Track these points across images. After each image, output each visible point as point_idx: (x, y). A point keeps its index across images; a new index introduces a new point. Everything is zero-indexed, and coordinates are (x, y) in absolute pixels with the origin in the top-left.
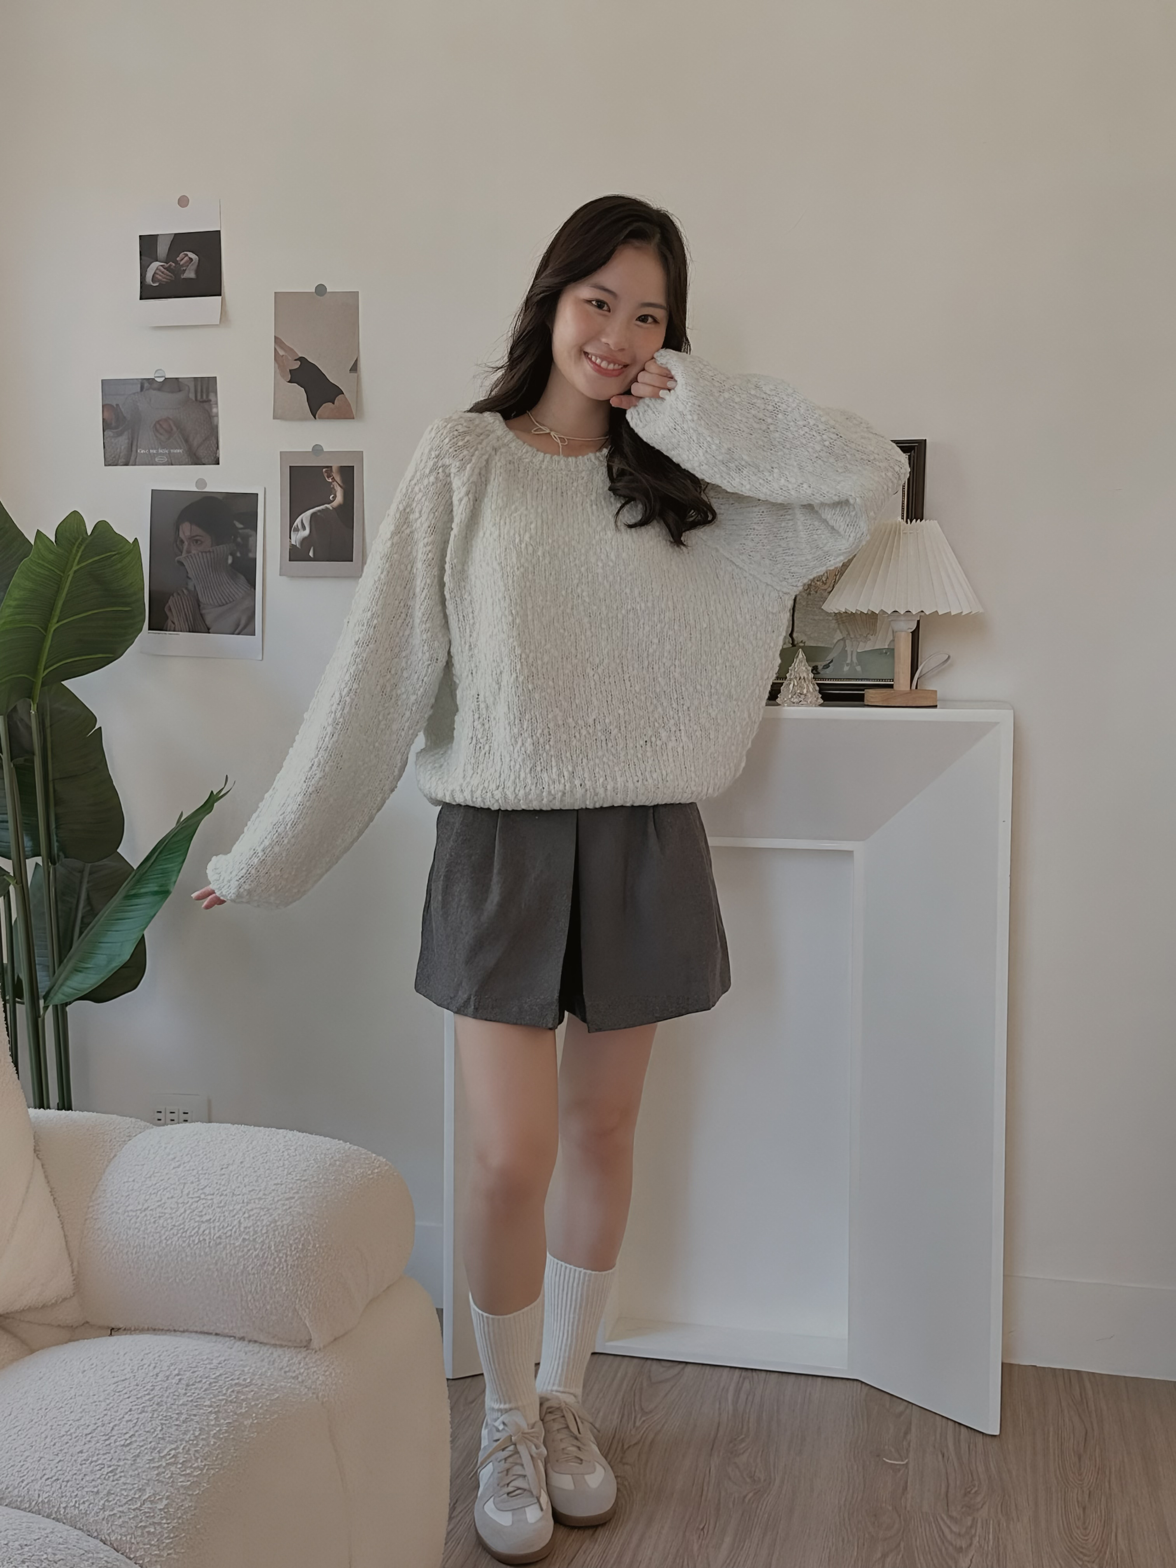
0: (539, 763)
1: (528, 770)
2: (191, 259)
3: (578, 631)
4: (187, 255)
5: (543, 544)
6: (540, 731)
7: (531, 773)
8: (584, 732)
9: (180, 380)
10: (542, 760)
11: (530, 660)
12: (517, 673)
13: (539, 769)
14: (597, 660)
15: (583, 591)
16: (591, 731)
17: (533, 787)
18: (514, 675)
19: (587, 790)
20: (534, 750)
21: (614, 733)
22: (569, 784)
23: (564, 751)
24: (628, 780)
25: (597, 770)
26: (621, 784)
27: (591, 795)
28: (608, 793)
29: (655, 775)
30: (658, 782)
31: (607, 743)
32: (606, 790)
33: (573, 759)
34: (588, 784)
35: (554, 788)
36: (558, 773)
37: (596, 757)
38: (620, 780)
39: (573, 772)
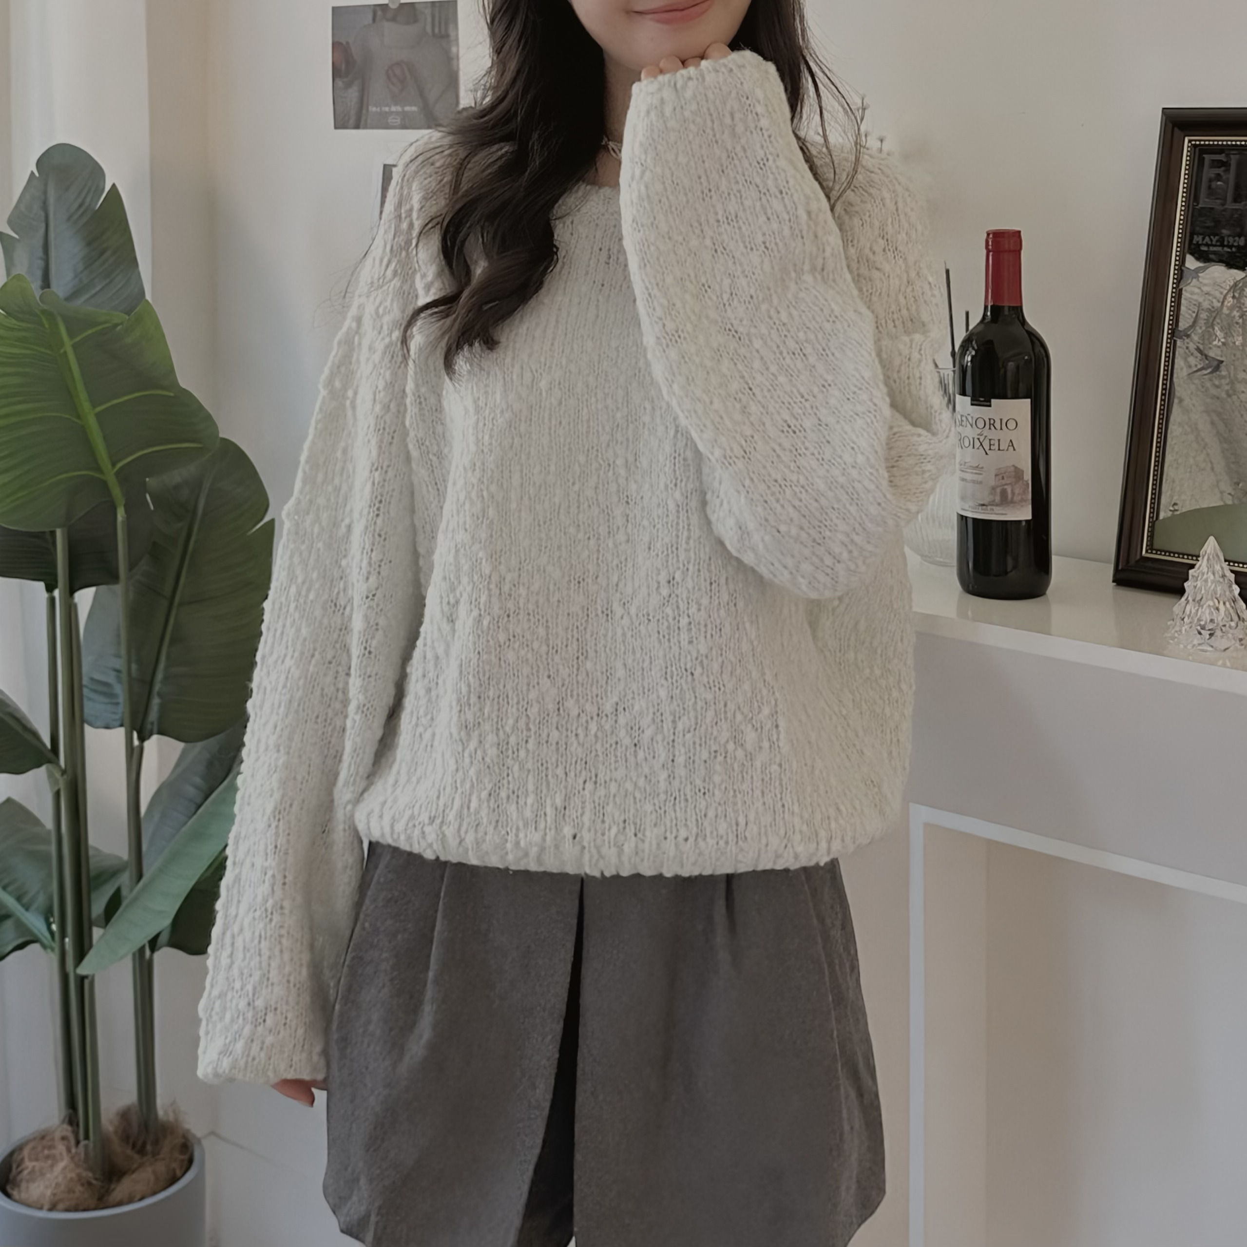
0: (505, 782)
1: (484, 795)
6: (511, 722)
7: (488, 801)
8: (593, 727)
10: (510, 778)
11: (506, 588)
12: (480, 610)
13: (503, 794)
14: (629, 590)
15: (616, 455)
16: (607, 727)
17: (491, 829)
18: (475, 613)
19: (584, 848)
20: (498, 756)
21: (648, 733)
22: (553, 832)
23: (552, 764)
24: (668, 834)
25: (609, 809)
26: (651, 843)
27: (591, 857)
28: (625, 859)
29: (723, 827)
30: (727, 843)
31: (635, 751)
32: (620, 852)
33: (568, 779)
34: (586, 837)
35: (526, 836)
36: (536, 806)
37: (611, 780)
38: (651, 834)
39: (565, 808)
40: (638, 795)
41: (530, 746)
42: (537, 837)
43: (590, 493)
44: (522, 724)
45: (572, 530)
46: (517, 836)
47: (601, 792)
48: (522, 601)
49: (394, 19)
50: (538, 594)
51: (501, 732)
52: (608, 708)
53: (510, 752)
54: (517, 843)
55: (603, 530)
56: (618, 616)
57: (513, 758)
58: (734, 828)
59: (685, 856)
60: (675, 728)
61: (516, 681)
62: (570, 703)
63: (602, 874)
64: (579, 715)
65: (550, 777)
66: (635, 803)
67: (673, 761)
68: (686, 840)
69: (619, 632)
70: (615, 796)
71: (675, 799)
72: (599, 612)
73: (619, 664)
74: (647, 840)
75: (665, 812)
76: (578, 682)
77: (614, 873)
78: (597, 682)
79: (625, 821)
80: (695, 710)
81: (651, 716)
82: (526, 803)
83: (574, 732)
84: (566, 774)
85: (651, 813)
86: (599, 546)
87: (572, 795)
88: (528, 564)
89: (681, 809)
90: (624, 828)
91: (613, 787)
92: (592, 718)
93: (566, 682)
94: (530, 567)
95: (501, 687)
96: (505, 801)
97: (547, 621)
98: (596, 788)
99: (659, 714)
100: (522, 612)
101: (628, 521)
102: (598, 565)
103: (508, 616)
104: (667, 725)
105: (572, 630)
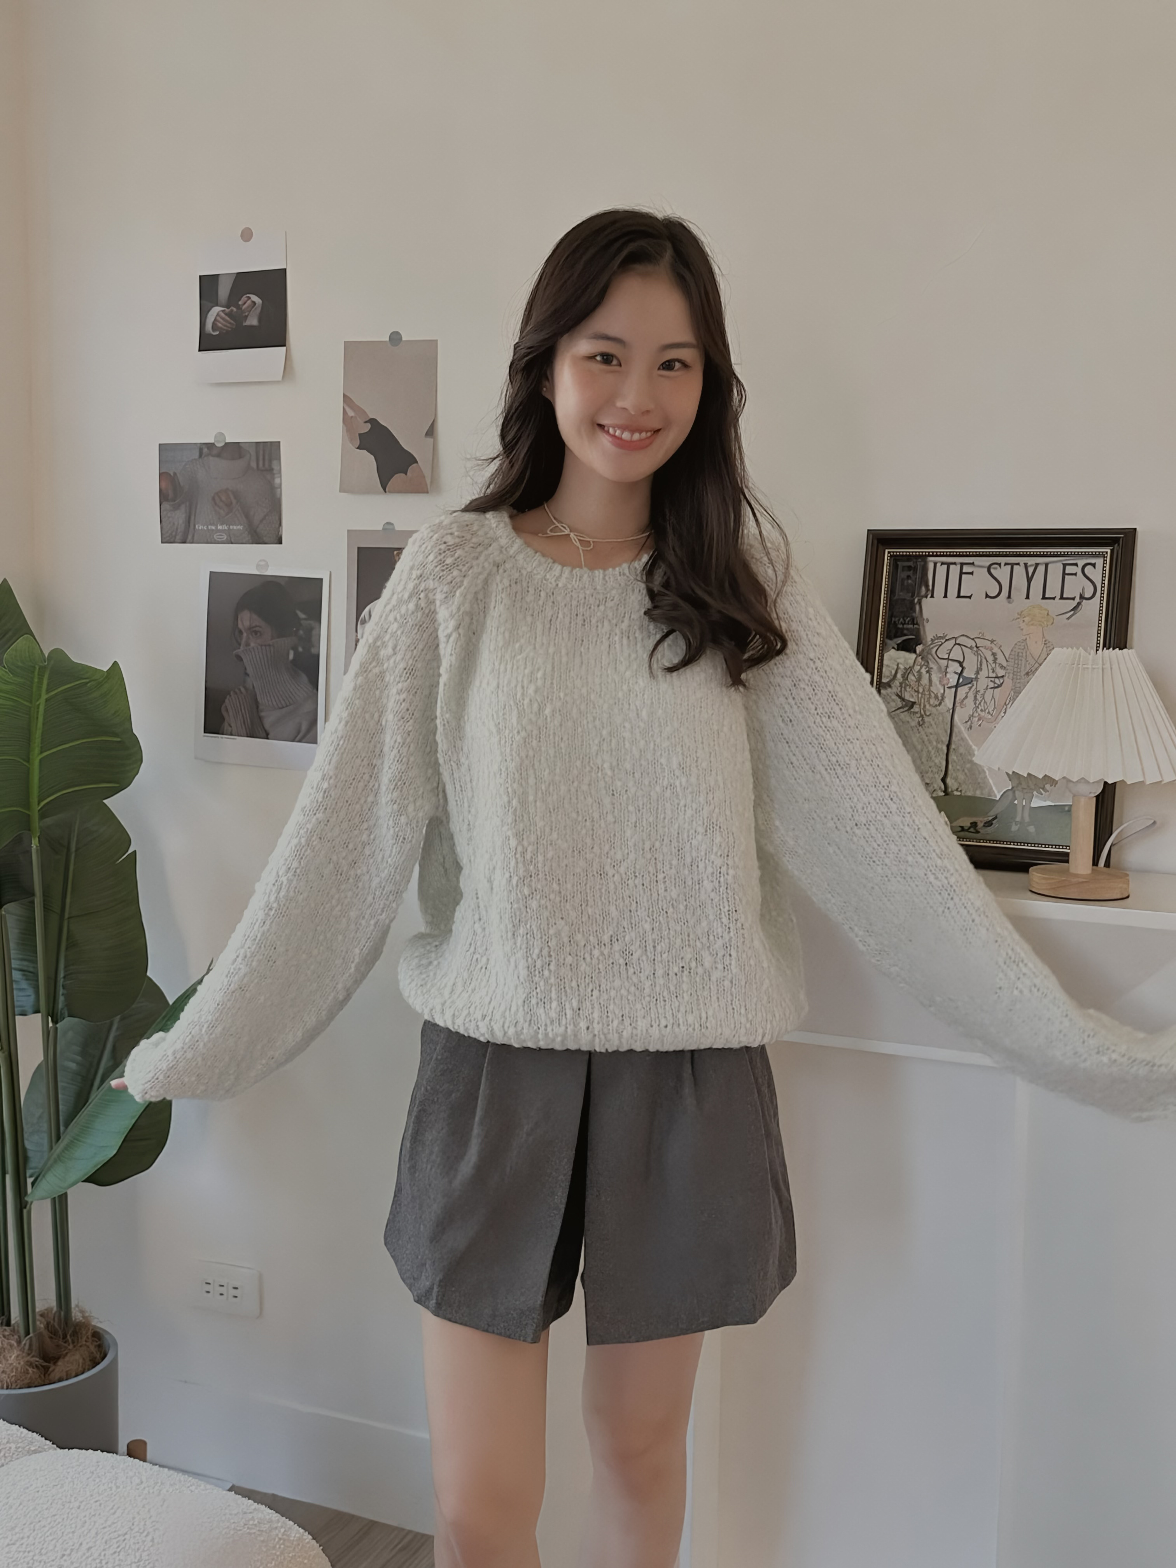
0: (534, 993)
1: (520, 1002)
2: (254, 303)
3: (596, 815)
4: (249, 298)
5: (552, 700)
6: (537, 951)
7: (524, 1006)
8: (596, 953)
9: (241, 444)
10: (538, 990)
11: (528, 857)
12: (510, 873)
13: (534, 1001)
14: (619, 856)
15: (603, 761)
16: (606, 952)
17: (526, 1025)
18: (507, 875)
19: (595, 1035)
20: (528, 975)
21: (635, 956)
22: (572, 1025)
23: (568, 980)
24: (653, 1023)
25: (611, 1007)
26: (642, 1031)
27: (600, 1041)
28: (624, 1041)
29: (690, 1019)
30: (694, 1029)
32: (621, 1037)
33: (580, 989)
34: (596, 1027)
35: (553, 1030)
36: (558, 1010)
37: (610, 989)
38: (642, 1024)
39: (579, 1009)
40: (631, 998)
41: (552, 967)
42: (562, 1030)
43: (585, 787)
44: (545, 952)
45: (574, 815)
46: (546, 1030)
47: (605, 996)
48: (540, 865)
49: (219, 455)
51: (530, 959)
52: (606, 938)
53: (537, 972)
54: (547, 1035)
56: (610, 874)
57: (539, 977)
58: (699, 1019)
59: (665, 1039)
60: (655, 951)
61: (539, 922)
62: (579, 937)
63: (607, 1050)
65: (567, 988)
66: (629, 1003)
67: (654, 974)
68: (666, 1027)
69: (612, 886)
70: (614, 999)
71: (657, 1000)
72: (595, 873)
73: (613, 908)
74: (639, 1028)
75: (650, 1009)
76: (582, 922)
77: (615, 1049)
78: (596, 922)
79: (623, 1016)
80: (669, 938)
81: (638, 943)
82: (551, 1007)
83: (582, 957)
84: (578, 986)
85: (640, 1010)
86: (593, 826)
87: (583, 1000)
88: (543, 839)
89: (661, 1007)
90: (623, 1020)
91: (613, 993)
93: (574, 923)
94: (545, 842)
95: (528, 926)
96: (535, 1006)
97: (559, 880)
98: (600, 995)
99: (643, 941)
100: (540, 873)
101: (614, 808)
102: (593, 839)
103: (531, 876)
104: (650, 948)
105: (577, 886)
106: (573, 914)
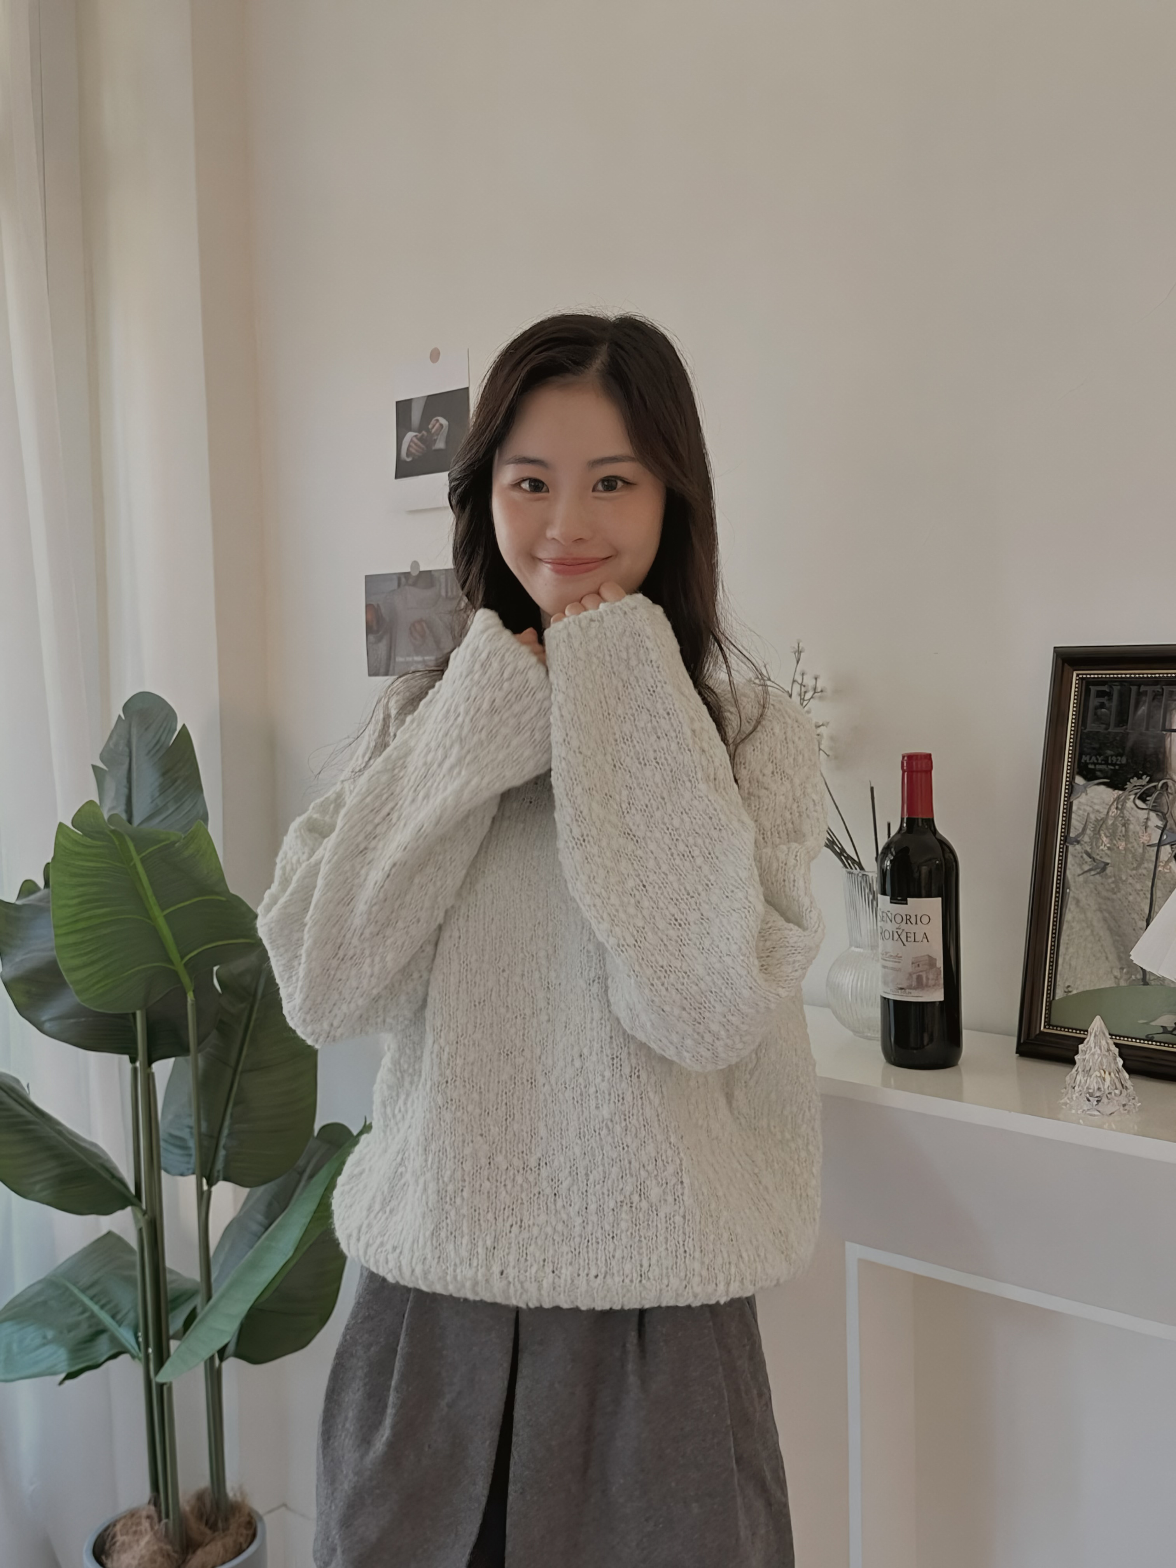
7: (431, 1240)
11: (445, 1058)
15: (538, 948)
17: (434, 1263)
19: (509, 1283)
20: (438, 1201)
21: (565, 1184)
22: (484, 1268)
23: (484, 1211)
24: (581, 1272)
25: (531, 1249)
26: (566, 1280)
27: (516, 1291)
28: (544, 1292)
29: (628, 1267)
30: (632, 1281)
31: (555, 1200)
32: (540, 1289)
33: (498, 1224)
34: (511, 1272)
35: (462, 1272)
36: (469, 1247)
37: (534, 1224)
38: (566, 1272)
39: (494, 1248)
41: (465, 1194)
42: (470, 1273)
43: (517, 979)
44: (458, 1175)
45: (503, 1010)
46: (455, 1271)
47: (525, 1234)
49: (414, 584)
50: (473, 1064)
51: (441, 1181)
52: (533, 1162)
53: (448, 1199)
54: (455, 1277)
55: (528, 1012)
56: (541, 1084)
57: (451, 1204)
58: (639, 1268)
59: (595, 1291)
60: (587, 1181)
61: (453, 1138)
62: (500, 1158)
63: (527, 1305)
64: (507, 1168)
65: (482, 1221)
66: (554, 1244)
67: (586, 1208)
68: (596, 1277)
69: (542, 1097)
70: (536, 1238)
71: (588, 1241)
72: (525, 1081)
73: (541, 1124)
74: (563, 1277)
75: (579, 1253)
76: (506, 1140)
77: (538, 1305)
78: (523, 1141)
79: (544, 1260)
80: (604, 1165)
81: (568, 1170)
82: (461, 1243)
83: (503, 1184)
84: (495, 1218)
85: (567, 1253)
86: (524, 1024)
87: (500, 1237)
88: (464, 1039)
89: (593, 1251)
90: (544, 1265)
91: (535, 1231)
92: (518, 1172)
93: (496, 1140)
94: (466, 1042)
95: (441, 1142)
96: (445, 1241)
97: (480, 1088)
98: (520, 1232)
99: (574, 1168)
100: (458, 1079)
101: (549, 1004)
102: (524, 1040)
103: (447, 1082)
104: (581, 1177)
105: (502, 1096)
106: (495, 1130)
